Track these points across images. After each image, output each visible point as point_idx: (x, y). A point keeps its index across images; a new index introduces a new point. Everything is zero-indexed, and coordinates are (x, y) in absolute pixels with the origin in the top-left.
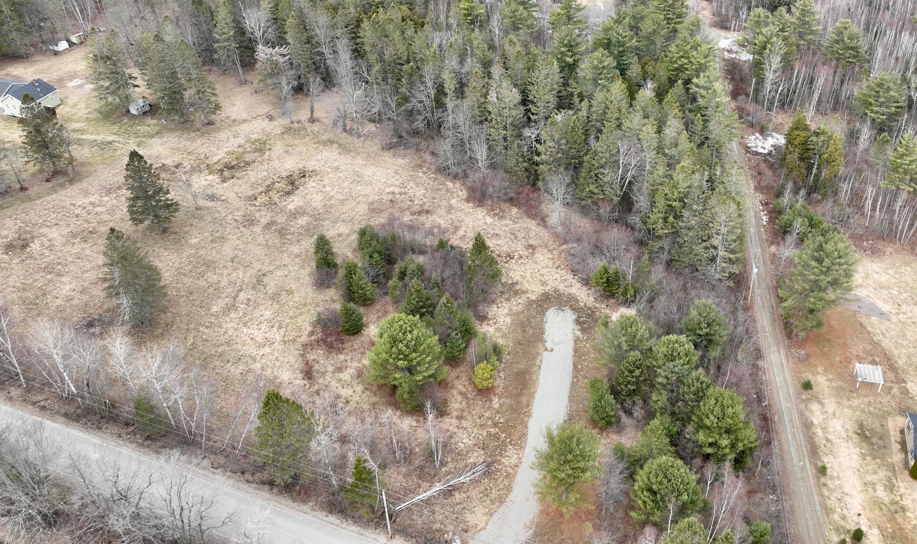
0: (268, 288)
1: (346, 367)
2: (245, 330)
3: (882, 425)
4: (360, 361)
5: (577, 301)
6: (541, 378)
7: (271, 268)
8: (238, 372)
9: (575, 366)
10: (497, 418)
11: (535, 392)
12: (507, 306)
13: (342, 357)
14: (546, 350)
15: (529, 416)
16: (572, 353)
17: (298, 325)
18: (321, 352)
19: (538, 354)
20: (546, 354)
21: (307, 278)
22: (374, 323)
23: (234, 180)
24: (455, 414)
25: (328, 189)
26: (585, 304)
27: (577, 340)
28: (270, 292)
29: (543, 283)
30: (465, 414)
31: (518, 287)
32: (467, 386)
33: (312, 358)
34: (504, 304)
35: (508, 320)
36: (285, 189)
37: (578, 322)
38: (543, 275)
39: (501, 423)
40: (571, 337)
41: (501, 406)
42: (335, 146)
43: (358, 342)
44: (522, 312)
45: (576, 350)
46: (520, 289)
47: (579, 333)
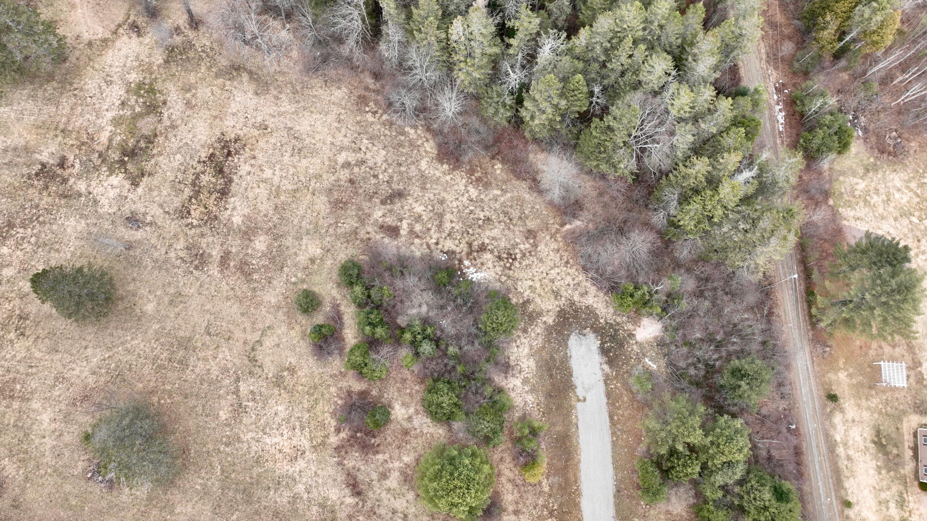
0: (266, 371)
1: (390, 471)
2: (268, 440)
3: (898, 429)
4: (400, 459)
5: (596, 317)
6: (580, 441)
7: (256, 336)
8: (285, 500)
9: (611, 417)
10: (551, 505)
11: (579, 462)
12: (526, 341)
13: (380, 457)
14: (579, 400)
15: (580, 495)
16: (605, 400)
17: (319, 420)
18: (357, 454)
19: (572, 407)
20: (579, 405)
21: (301, 342)
22: (397, 400)
23: (145, 179)
24: (511, 508)
25: (268, 173)
26: (606, 320)
27: (607, 380)
28: (270, 375)
29: (557, 294)
30: (520, 506)
31: (531, 308)
32: (513, 469)
33: (350, 465)
34: (523, 340)
35: (532, 363)
36: (215, 184)
37: (604, 351)
38: (552, 281)
39: (556, 510)
40: (599, 376)
41: (551, 487)
42: (245, 77)
43: (389, 432)
44: (544, 347)
45: (608, 395)
46: (534, 311)
47: (606, 367)
